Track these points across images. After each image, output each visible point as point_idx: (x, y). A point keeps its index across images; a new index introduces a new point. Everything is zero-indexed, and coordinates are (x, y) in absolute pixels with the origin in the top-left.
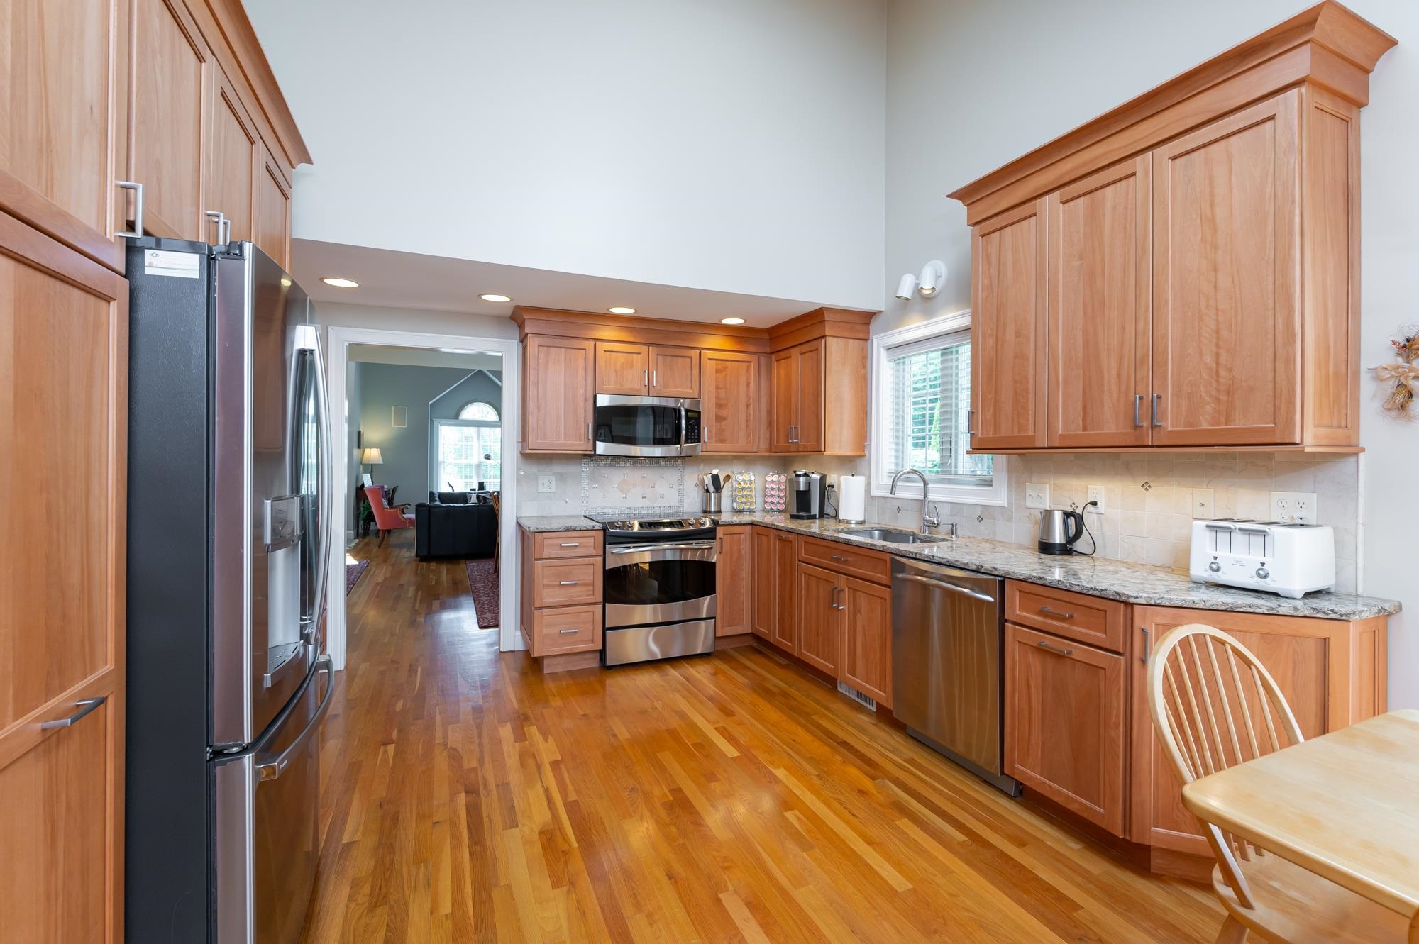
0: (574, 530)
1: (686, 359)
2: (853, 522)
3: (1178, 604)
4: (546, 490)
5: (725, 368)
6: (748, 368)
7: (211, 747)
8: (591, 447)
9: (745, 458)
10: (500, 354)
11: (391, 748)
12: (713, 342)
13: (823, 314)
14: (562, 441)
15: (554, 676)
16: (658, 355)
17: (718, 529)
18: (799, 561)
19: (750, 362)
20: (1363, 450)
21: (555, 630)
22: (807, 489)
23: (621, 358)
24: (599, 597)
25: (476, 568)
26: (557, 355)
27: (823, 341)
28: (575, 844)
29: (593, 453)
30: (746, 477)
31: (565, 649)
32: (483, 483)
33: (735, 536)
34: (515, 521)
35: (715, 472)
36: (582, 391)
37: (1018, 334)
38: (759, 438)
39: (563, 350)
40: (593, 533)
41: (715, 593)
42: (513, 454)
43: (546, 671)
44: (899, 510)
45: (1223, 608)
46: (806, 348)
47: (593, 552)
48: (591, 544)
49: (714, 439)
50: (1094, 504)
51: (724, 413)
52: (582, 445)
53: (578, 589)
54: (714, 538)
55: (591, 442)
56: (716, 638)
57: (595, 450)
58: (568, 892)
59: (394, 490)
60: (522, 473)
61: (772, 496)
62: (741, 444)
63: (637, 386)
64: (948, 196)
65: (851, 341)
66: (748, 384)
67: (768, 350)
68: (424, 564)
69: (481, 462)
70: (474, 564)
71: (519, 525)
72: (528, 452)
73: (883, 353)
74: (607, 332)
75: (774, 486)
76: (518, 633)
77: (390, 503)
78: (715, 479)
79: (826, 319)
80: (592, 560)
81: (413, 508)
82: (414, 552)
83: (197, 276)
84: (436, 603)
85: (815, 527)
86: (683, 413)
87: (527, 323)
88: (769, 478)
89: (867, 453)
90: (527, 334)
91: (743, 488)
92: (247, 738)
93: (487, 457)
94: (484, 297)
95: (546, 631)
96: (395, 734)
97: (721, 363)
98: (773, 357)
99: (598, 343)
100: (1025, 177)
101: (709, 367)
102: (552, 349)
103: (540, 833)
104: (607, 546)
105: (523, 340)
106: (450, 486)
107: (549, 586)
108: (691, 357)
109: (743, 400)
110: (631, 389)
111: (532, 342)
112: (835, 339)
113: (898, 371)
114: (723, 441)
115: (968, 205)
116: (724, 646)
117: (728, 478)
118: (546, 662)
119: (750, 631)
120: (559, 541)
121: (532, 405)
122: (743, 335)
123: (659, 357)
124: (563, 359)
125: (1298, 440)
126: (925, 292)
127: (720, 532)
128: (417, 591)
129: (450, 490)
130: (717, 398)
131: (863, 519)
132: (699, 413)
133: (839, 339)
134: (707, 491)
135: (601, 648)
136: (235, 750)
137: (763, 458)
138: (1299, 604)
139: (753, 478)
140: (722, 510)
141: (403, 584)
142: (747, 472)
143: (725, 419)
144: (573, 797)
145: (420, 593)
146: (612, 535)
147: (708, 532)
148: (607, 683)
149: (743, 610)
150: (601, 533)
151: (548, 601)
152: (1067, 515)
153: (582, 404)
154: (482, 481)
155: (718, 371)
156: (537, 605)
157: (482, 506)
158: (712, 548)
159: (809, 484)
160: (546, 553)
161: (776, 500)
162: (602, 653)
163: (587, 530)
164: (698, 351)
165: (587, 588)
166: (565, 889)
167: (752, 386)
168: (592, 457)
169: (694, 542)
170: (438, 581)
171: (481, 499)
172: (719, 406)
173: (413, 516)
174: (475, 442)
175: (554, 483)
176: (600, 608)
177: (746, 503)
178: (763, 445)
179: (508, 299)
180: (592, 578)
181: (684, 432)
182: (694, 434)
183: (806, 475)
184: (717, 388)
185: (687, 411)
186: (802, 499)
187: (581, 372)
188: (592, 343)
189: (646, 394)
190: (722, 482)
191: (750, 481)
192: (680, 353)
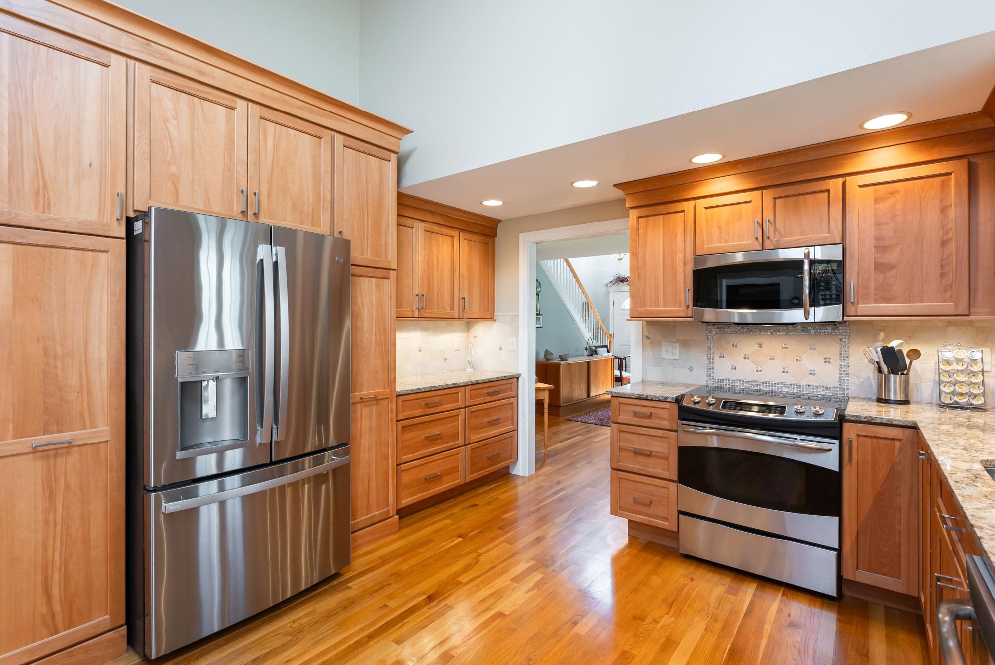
0: (646, 399)
1: (820, 195)
4: (670, 356)
5: (896, 192)
6: (944, 184)
8: (689, 313)
14: (661, 307)
16: (775, 198)
17: (846, 425)
19: (949, 174)
24: (674, 475)
26: (656, 223)
31: (640, 518)
33: (882, 441)
35: (891, 344)
36: (681, 255)
38: (970, 292)
40: (667, 405)
47: (667, 425)
48: (666, 416)
51: (890, 256)
52: (679, 311)
54: (838, 438)
55: (691, 308)
60: (647, 340)
63: (747, 240)
66: (943, 210)
80: (666, 434)
86: (806, 267)
94: (575, 185)
99: (698, 201)
101: (863, 197)
102: (652, 219)
104: (683, 422)
107: (624, 450)
108: (828, 191)
110: (741, 246)
114: (888, 300)
117: (916, 354)
119: (914, 594)
127: (850, 430)
130: (879, 238)
140: (914, 400)
143: (892, 267)
146: (687, 410)
147: (827, 427)
149: (900, 556)
150: (675, 406)
151: (623, 464)
153: (680, 269)
155: (879, 198)
156: (613, 466)
158: (830, 450)
160: (621, 418)
164: (840, 181)
165: (662, 462)
167: (952, 213)
169: (799, 437)
175: (677, 352)
176: (674, 486)
179: (597, 182)
180: (667, 452)
181: (806, 293)
182: (830, 293)
184: (878, 224)
188: (691, 203)
189: (761, 249)
190: (908, 361)
191: (974, 361)
192: (808, 190)
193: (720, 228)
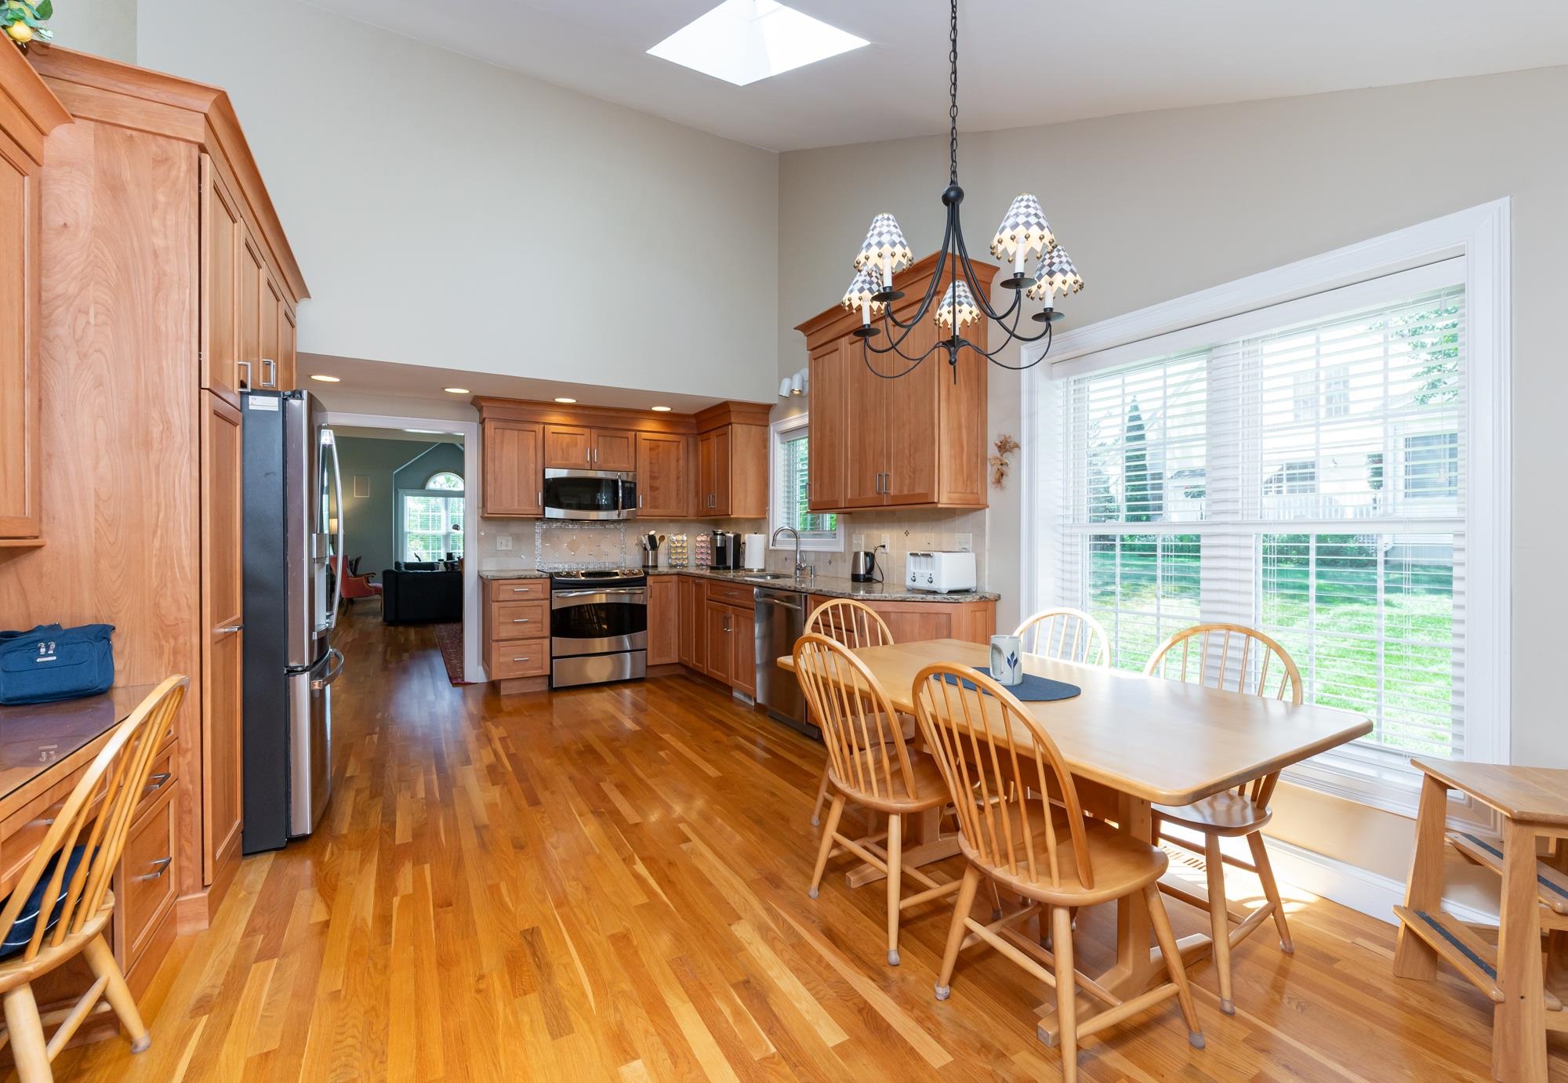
0: (525, 578)
1: (623, 440)
2: (755, 570)
3: (878, 599)
4: (504, 548)
5: (658, 446)
6: (678, 446)
7: (286, 667)
8: (541, 511)
9: (678, 520)
10: (462, 434)
11: (375, 737)
12: (649, 425)
13: (729, 406)
14: (516, 506)
15: (509, 696)
16: (599, 436)
17: (648, 578)
18: (708, 599)
19: (679, 442)
20: (988, 506)
21: (510, 659)
22: (723, 545)
23: (567, 438)
24: (547, 632)
25: (442, 630)
26: (511, 436)
27: (730, 427)
28: (510, 769)
29: (542, 516)
30: (679, 537)
31: (518, 674)
32: (451, 554)
33: (664, 584)
34: (477, 574)
35: (652, 533)
36: (532, 466)
37: (831, 430)
38: (688, 505)
39: (516, 432)
40: (541, 581)
41: (646, 629)
42: (474, 518)
43: (503, 692)
44: (786, 559)
45: (900, 599)
46: (720, 431)
47: (542, 596)
48: (541, 589)
49: (649, 506)
50: (884, 546)
51: (657, 483)
52: (532, 510)
53: (529, 626)
54: (646, 585)
55: (541, 507)
56: (647, 666)
57: (544, 514)
58: (502, 787)
59: (357, 561)
60: (483, 534)
61: (702, 553)
62: (673, 508)
63: (580, 462)
64: (796, 328)
65: (753, 427)
66: (678, 460)
67: (696, 432)
68: (392, 628)
69: (449, 533)
70: (441, 626)
71: (480, 577)
72: (486, 515)
73: (777, 437)
74: (555, 418)
75: (703, 545)
76: (481, 668)
77: (354, 572)
78: (652, 539)
79: (731, 409)
80: (541, 602)
81: (380, 576)
82: (380, 619)
83: (277, 409)
84: (406, 656)
85: (731, 575)
86: (620, 484)
87: (485, 409)
88: (699, 539)
89: (767, 516)
90: (484, 419)
91: (677, 547)
92: (307, 664)
93: (456, 527)
94: (447, 390)
95: (502, 659)
96: (377, 729)
97: (654, 445)
98: (699, 437)
99: (546, 426)
100: (831, 324)
101: (644, 447)
102: (507, 432)
103: (487, 767)
104: (553, 591)
105: (482, 422)
106: (417, 556)
107: (504, 623)
108: (628, 438)
109: (673, 476)
110: (576, 464)
111: (490, 426)
112: (740, 425)
113: (789, 450)
114: (655, 507)
115: (808, 336)
116: (652, 674)
117: (662, 538)
118: (503, 685)
119: (677, 661)
120: (511, 587)
121: (490, 477)
122: (672, 420)
123: (600, 438)
124: (516, 438)
125: (936, 501)
126: (795, 392)
127: (650, 580)
128: (386, 647)
129: (416, 560)
130: (651, 472)
131: (762, 568)
132: (635, 484)
133: (744, 426)
134: (645, 549)
135: (548, 673)
136: (299, 669)
137: (693, 521)
138: (946, 596)
139: (685, 538)
140: (659, 565)
141: (373, 643)
142: (681, 533)
143: (657, 489)
144: (512, 750)
145: (389, 649)
146: (557, 582)
147: (639, 581)
148: (554, 701)
149: (671, 644)
150: (548, 581)
151: (503, 635)
152: (867, 554)
153: (532, 477)
154: (451, 552)
155: (651, 449)
156: (494, 638)
157: (450, 572)
158: (643, 594)
159: (724, 541)
160: (501, 597)
161: (704, 557)
162: (550, 677)
163: (536, 578)
164: (634, 433)
165: (537, 625)
166: (500, 786)
167: (681, 462)
168: (542, 519)
169: (628, 588)
170: (407, 640)
171: (449, 566)
172: (653, 478)
173: (380, 585)
174: (443, 513)
175: (510, 544)
176: (547, 642)
177: (679, 559)
178: (692, 511)
179: (468, 392)
180: (541, 617)
181: (621, 500)
182: (630, 500)
183: (722, 534)
184: (651, 463)
185: (623, 482)
186: (720, 554)
187: (532, 451)
188: (542, 426)
189: (589, 468)
190: (658, 542)
191: (683, 541)
192: (618, 435)
193: (563, 449)
